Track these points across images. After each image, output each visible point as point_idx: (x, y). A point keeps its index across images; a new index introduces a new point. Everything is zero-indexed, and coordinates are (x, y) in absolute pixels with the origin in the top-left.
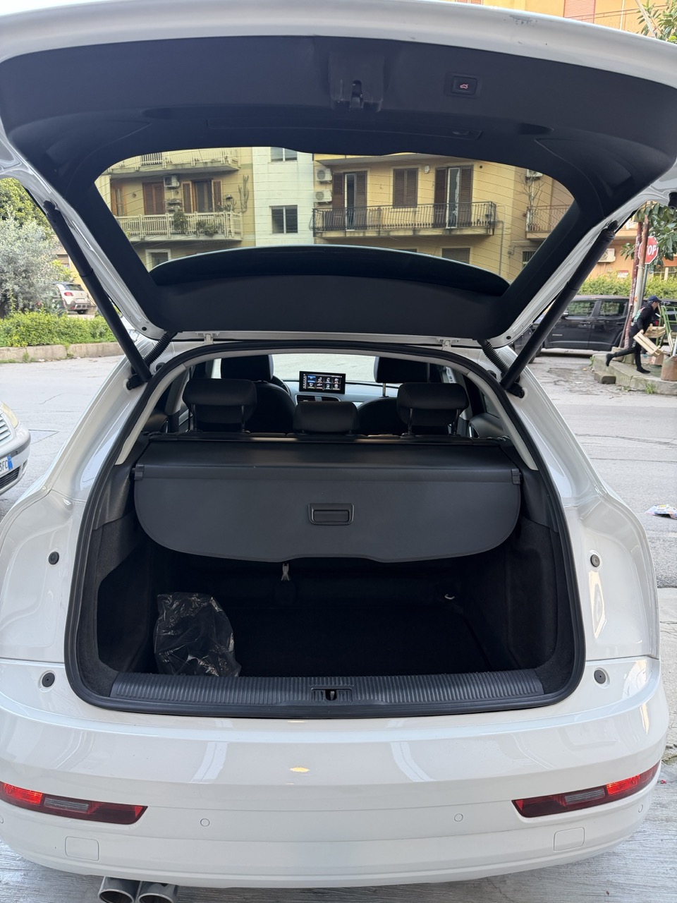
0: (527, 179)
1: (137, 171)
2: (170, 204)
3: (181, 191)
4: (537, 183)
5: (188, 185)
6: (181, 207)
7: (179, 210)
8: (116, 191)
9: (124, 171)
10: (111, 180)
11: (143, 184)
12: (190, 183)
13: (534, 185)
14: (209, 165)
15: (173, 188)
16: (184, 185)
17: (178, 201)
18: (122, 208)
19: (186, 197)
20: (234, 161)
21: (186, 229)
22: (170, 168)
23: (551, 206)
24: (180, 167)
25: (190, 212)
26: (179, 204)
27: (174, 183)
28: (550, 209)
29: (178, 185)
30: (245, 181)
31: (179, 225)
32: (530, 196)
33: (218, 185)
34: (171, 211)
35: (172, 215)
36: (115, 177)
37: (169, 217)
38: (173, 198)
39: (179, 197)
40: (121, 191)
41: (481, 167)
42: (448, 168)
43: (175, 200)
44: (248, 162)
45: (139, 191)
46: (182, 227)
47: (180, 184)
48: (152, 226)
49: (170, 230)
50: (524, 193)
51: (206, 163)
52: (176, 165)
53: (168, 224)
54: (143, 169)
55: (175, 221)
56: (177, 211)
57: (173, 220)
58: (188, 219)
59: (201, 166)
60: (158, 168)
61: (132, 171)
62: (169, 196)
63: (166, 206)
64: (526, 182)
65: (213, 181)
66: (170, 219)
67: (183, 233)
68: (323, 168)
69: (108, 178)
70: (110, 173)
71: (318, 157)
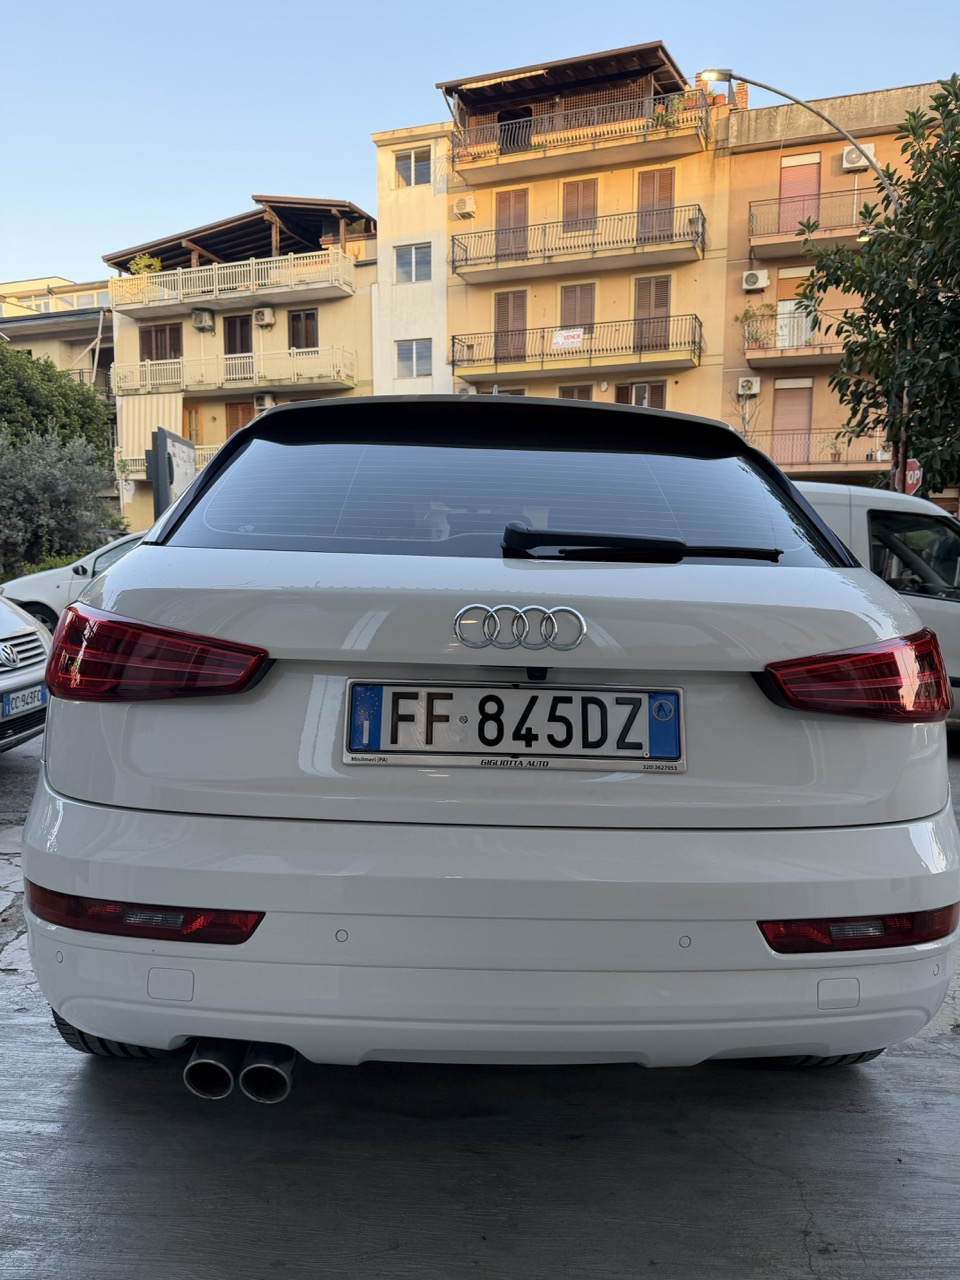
0: (739, 396)
1: (220, 388)
4: (753, 401)
8: (190, 413)
9: (203, 388)
10: (184, 399)
11: (226, 405)
13: (749, 405)
14: (316, 381)
18: (197, 435)
20: (349, 377)
22: (263, 384)
23: (772, 431)
24: (276, 383)
27: (268, 404)
28: (773, 435)
32: (744, 418)
36: (189, 395)
40: (196, 412)
41: (677, 382)
42: (632, 384)
44: (366, 378)
45: (220, 412)
50: (734, 414)
51: (311, 378)
52: (271, 380)
54: (228, 386)
59: (306, 382)
60: (247, 384)
61: (213, 387)
64: (738, 401)
68: (466, 385)
69: (180, 397)
70: (182, 391)
71: (459, 372)
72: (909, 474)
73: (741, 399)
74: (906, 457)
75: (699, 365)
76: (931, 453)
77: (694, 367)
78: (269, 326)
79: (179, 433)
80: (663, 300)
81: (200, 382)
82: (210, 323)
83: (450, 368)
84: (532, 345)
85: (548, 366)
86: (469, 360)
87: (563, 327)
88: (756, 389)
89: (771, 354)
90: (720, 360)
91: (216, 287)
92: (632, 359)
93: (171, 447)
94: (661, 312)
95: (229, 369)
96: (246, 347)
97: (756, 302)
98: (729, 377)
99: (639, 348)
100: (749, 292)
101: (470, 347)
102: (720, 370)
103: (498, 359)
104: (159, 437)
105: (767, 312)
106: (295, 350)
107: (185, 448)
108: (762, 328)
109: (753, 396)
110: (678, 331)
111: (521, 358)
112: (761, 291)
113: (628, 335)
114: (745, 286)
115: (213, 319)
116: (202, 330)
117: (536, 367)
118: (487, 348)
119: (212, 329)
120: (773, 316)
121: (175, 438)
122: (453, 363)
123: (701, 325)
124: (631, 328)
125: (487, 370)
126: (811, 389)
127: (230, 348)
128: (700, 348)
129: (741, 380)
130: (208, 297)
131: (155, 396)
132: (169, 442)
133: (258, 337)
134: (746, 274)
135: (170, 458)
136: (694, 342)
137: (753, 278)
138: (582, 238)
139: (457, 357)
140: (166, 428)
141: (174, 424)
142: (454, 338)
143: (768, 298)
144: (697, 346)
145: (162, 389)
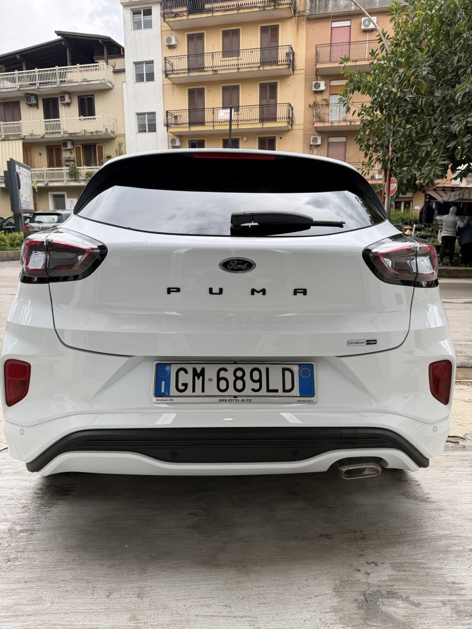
1: (43, 137)
2: (67, 161)
3: (74, 152)
4: (318, 148)
5: (80, 147)
6: (74, 162)
7: (73, 165)
8: (27, 151)
9: (33, 137)
10: (23, 144)
11: (47, 148)
12: (81, 146)
13: (316, 151)
14: (94, 134)
15: (69, 150)
16: (76, 148)
17: (72, 159)
18: (32, 163)
19: (78, 156)
20: (113, 132)
21: (78, 177)
22: (66, 135)
24: (73, 135)
25: (81, 166)
26: (73, 161)
27: (69, 146)
29: (72, 147)
30: (120, 145)
31: (74, 175)
33: (101, 148)
34: (67, 166)
35: (68, 168)
36: (26, 141)
37: (65, 170)
38: (68, 156)
39: (73, 156)
40: (31, 152)
41: (281, 138)
43: (70, 157)
44: (122, 132)
45: (43, 152)
46: (75, 176)
47: (74, 146)
48: (53, 175)
49: (66, 178)
51: (92, 132)
52: (71, 134)
53: (65, 175)
54: (46, 136)
55: (70, 172)
56: (71, 165)
57: (69, 171)
58: (79, 171)
59: (90, 134)
60: (58, 136)
61: (39, 137)
62: (65, 155)
63: (64, 162)
65: (97, 145)
66: (67, 171)
67: (76, 181)
68: (175, 137)
69: (21, 142)
70: (22, 139)
71: (171, 130)
72: (392, 185)
73: (312, 147)
74: (390, 176)
75: (292, 129)
76: (402, 175)
77: (289, 130)
78: (68, 104)
79: (21, 161)
80: (274, 95)
81: (32, 135)
82: (35, 102)
83: (166, 128)
84: (208, 116)
85: (216, 128)
86: (175, 124)
87: (224, 108)
88: (319, 142)
89: (326, 125)
90: (302, 127)
91: (38, 82)
92: (259, 126)
93: (18, 169)
94: (272, 101)
95: (47, 127)
96: (56, 115)
97: (319, 98)
98: (306, 136)
99: (262, 120)
100: (315, 92)
101: (176, 117)
102: (302, 132)
103: (191, 124)
104: (11, 164)
105: (324, 103)
106: (82, 117)
107: (25, 170)
108: (323, 111)
109: (318, 146)
110: (281, 112)
111: (202, 123)
112: (322, 92)
113: (256, 114)
114: (314, 89)
115: (37, 100)
116: (30, 105)
117: (211, 128)
118: (185, 118)
119: (37, 105)
120: (328, 105)
121: (20, 165)
122: (167, 125)
123: (292, 109)
124: (258, 109)
125: (185, 129)
126: (346, 142)
127: (47, 116)
128: (292, 121)
129: (312, 137)
130: (33, 88)
131: (7, 142)
132: (17, 166)
133: (62, 111)
134: (314, 83)
135: (18, 175)
136: (289, 118)
137: (317, 86)
138: (232, 61)
139: (169, 122)
140: (14, 159)
141: (19, 157)
142: (167, 112)
143: (326, 96)
144: (291, 120)
145: (11, 138)
